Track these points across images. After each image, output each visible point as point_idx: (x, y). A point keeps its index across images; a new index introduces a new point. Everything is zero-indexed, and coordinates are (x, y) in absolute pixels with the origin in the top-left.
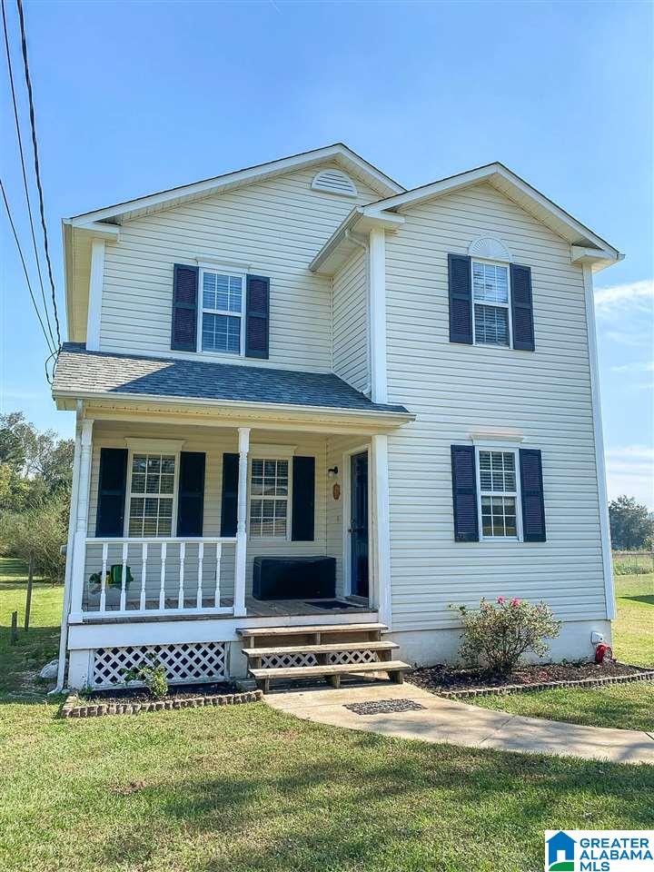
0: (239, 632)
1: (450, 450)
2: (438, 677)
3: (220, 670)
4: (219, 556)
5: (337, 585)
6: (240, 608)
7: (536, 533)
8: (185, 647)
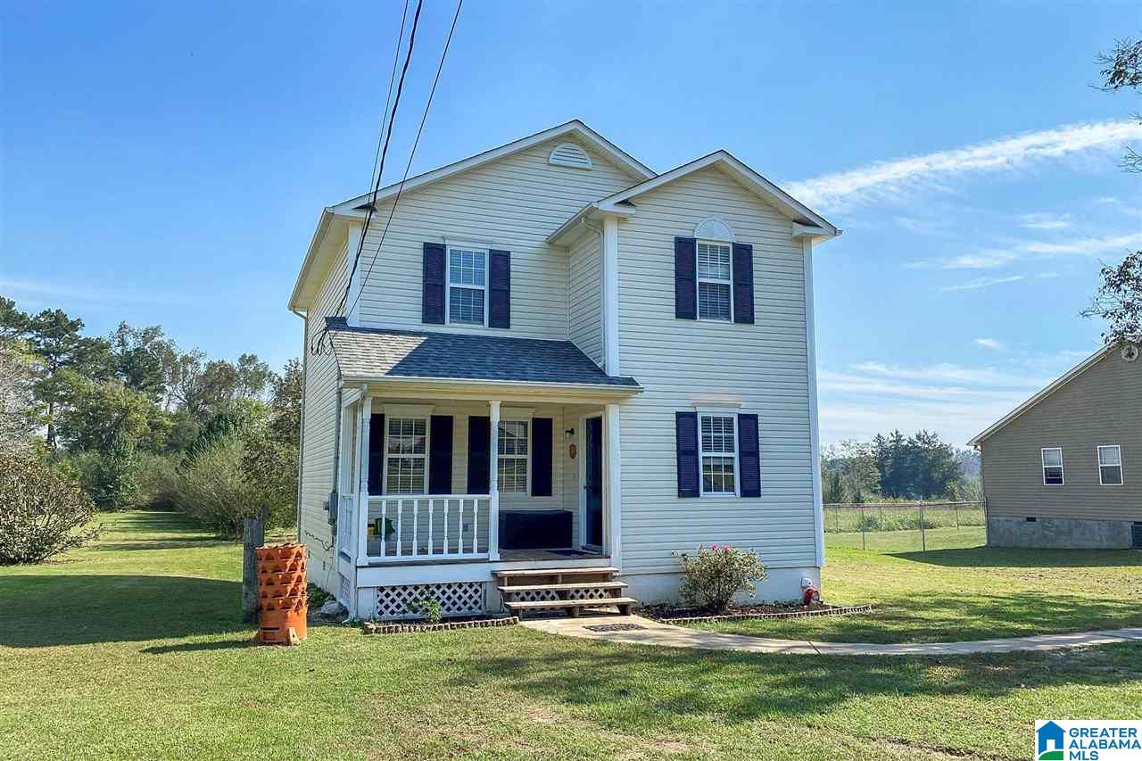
0: (494, 574)
1: (675, 416)
2: (660, 611)
3: (478, 605)
4: (476, 511)
5: (573, 536)
6: (494, 553)
7: (751, 489)
8: (449, 586)
